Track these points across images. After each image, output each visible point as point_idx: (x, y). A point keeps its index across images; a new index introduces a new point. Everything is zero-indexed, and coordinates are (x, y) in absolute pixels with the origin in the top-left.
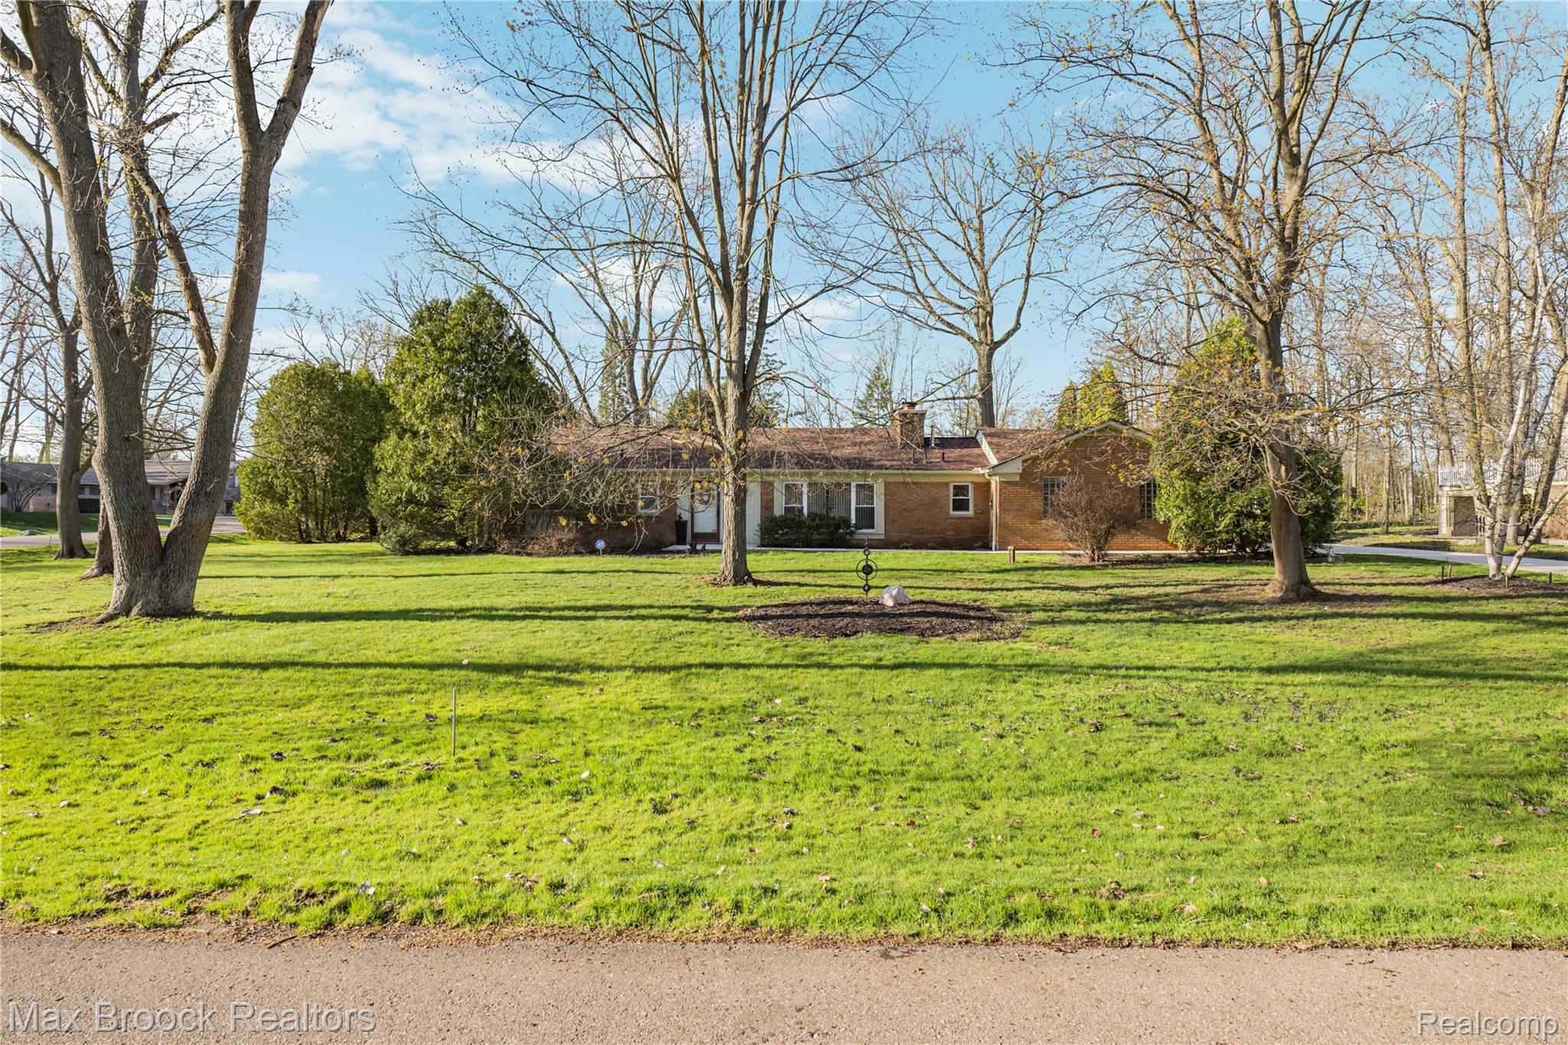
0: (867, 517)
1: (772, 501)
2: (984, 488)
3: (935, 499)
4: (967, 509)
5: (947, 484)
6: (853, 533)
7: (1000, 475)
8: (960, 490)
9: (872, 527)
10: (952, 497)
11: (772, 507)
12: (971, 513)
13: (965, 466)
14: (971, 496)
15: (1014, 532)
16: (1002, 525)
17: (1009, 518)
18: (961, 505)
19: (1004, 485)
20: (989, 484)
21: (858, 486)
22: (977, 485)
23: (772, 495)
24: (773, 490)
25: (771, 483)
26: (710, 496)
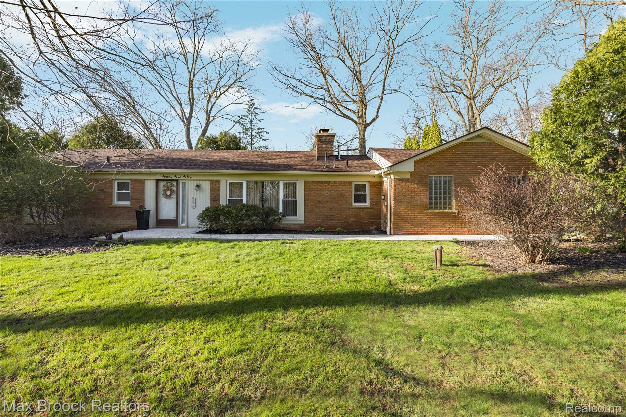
0: (291, 208)
1: (219, 195)
2: (378, 185)
3: (341, 194)
4: (365, 202)
5: (350, 183)
6: (280, 219)
7: (395, 173)
8: (360, 187)
9: (295, 214)
10: (353, 193)
11: (219, 200)
12: (367, 204)
13: (363, 169)
14: (368, 192)
15: (405, 220)
16: (397, 215)
17: (402, 210)
18: (360, 198)
19: (398, 181)
20: (381, 183)
21: (285, 184)
22: (372, 184)
23: (219, 190)
24: (219, 187)
25: (219, 182)
26: (172, 191)
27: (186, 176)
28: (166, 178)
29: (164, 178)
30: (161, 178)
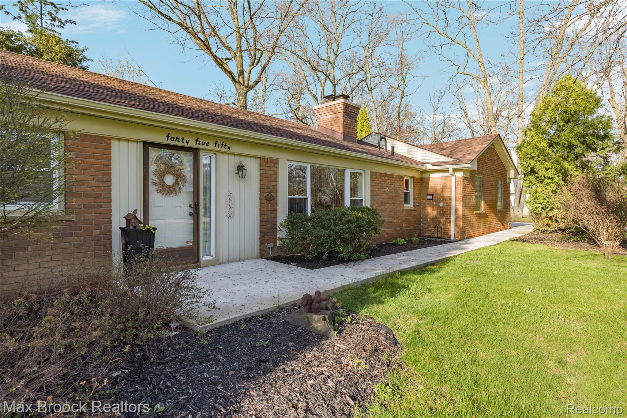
1: (275, 189)
2: (419, 182)
3: (397, 192)
4: (408, 202)
5: (403, 178)
11: (275, 199)
12: (411, 205)
14: (411, 190)
15: (467, 222)
16: (464, 217)
17: (466, 211)
19: (464, 179)
23: (276, 180)
24: (276, 173)
25: (274, 162)
26: (179, 177)
27: (220, 143)
28: (175, 143)
29: (169, 142)
30: (162, 139)
